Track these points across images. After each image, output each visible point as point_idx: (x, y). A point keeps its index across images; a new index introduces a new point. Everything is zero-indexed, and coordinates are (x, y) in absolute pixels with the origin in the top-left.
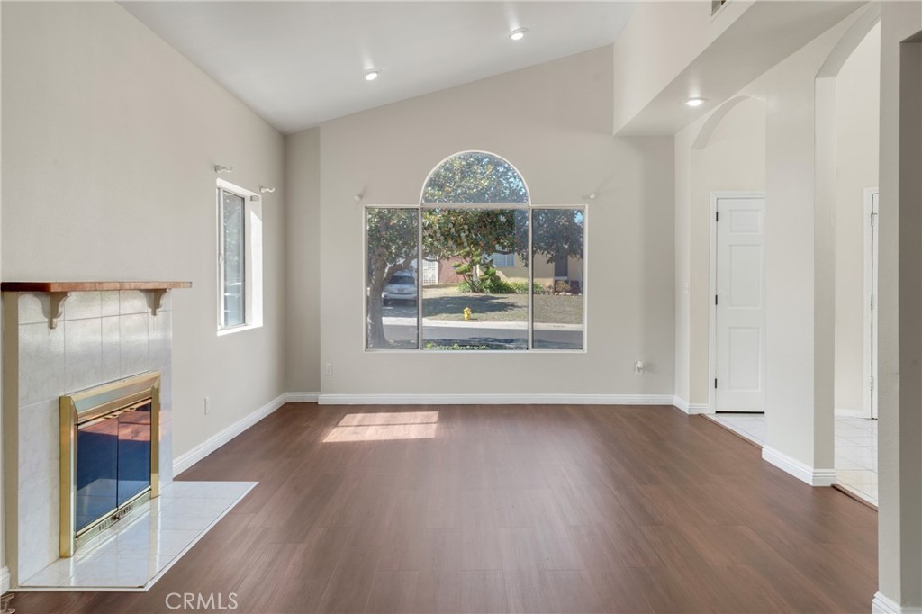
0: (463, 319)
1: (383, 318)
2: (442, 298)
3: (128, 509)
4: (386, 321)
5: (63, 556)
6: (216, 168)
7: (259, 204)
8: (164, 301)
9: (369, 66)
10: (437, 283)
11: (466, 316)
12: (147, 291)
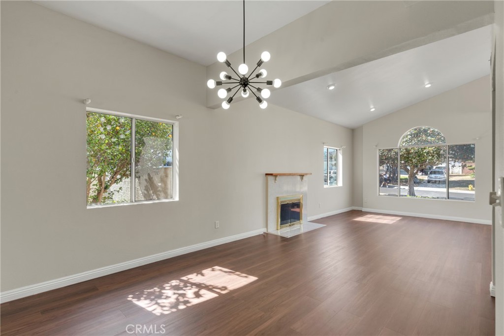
0: (468, 190)
1: (414, 188)
2: (459, 181)
3: (293, 225)
4: (416, 188)
5: (278, 230)
6: (324, 143)
7: (341, 151)
8: (304, 178)
9: (372, 107)
10: (461, 174)
11: (470, 188)
12: (300, 175)
